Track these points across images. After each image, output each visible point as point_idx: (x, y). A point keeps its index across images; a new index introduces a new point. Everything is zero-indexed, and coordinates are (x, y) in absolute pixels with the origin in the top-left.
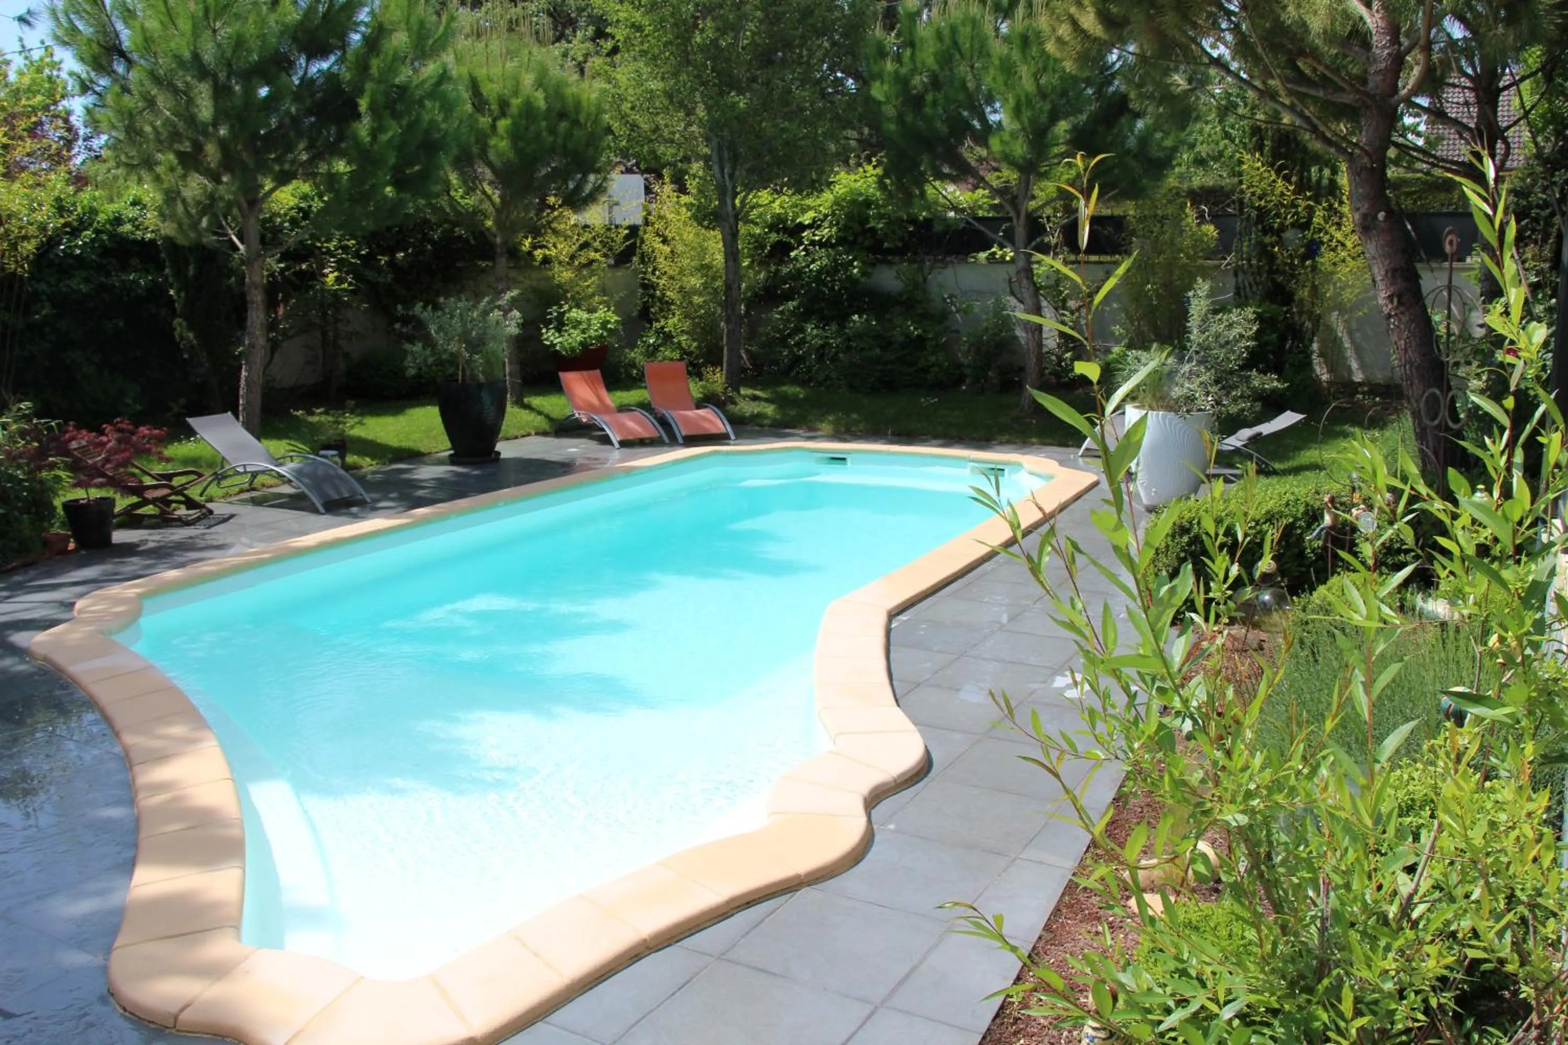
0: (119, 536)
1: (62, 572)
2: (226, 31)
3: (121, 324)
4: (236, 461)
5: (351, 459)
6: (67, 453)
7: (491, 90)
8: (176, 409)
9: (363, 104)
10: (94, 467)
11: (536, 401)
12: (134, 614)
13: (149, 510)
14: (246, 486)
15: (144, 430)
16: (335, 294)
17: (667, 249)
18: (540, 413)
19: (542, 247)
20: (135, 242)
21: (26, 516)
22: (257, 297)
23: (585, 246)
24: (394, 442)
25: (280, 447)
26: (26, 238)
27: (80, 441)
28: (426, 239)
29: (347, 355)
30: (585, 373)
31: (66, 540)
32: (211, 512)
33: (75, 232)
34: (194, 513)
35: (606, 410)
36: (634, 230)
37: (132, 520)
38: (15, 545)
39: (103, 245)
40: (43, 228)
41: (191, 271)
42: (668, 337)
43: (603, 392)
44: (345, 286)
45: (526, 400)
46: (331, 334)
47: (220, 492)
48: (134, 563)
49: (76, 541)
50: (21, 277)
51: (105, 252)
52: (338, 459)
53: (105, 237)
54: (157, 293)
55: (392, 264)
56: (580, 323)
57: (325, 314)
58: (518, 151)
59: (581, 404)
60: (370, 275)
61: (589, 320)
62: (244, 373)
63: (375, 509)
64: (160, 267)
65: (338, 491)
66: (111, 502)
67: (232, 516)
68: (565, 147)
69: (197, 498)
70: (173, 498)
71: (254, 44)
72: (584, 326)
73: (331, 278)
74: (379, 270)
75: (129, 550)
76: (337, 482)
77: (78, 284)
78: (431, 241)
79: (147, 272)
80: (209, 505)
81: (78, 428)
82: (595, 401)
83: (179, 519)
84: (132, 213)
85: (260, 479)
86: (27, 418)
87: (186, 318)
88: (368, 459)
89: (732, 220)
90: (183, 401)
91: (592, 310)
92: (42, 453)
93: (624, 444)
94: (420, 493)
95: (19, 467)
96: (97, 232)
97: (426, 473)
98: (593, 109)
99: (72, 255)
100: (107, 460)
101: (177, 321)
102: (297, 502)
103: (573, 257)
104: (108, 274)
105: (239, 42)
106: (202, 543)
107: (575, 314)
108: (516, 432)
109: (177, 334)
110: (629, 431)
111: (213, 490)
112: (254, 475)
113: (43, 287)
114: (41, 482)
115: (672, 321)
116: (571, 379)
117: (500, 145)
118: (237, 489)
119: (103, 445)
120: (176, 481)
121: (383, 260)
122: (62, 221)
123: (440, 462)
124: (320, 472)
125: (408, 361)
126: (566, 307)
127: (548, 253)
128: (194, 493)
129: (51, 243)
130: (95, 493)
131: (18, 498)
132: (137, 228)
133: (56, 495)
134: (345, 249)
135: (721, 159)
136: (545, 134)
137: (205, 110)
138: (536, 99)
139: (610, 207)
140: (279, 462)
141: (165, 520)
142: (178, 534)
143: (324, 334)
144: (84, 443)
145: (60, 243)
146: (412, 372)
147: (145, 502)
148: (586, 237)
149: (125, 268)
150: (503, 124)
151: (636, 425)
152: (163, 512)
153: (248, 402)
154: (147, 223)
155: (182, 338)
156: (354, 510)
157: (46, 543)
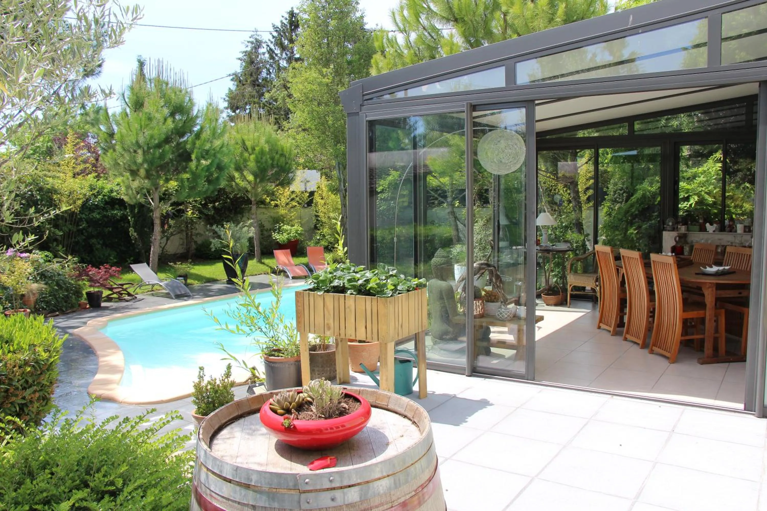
0: (103, 304)
1: (83, 314)
2: (148, 133)
3: (110, 229)
4: (146, 280)
5: (189, 281)
6: (88, 275)
7: (249, 144)
8: (129, 262)
9: (193, 157)
10: (96, 280)
11: (266, 261)
12: (105, 325)
13: (115, 296)
14: (150, 289)
15: (114, 268)
16: (191, 219)
17: (323, 202)
18: (267, 266)
19: (274, 200)
20: (117, 199)
21: (74, 296)
22: (157, 222)
23: (293, 199)
24: (208, 276)
25: (162, 276)
26: (79, 199)
27: (93, 271)
28: (228, 197)
29: (196, 242)
30: (283, 250)
31: (86, 304)
32: (136, 298)
33: (96, 196)
34: (129, 298)
35: (291, 265)
36: (312, 194)
37: (109, 299)
38: (70, 305)
39: (105, 201)
40: (85, 195)
41: (136, 211)
42: (324, 236)
43: (290, 258)
44: (195, 216)
45: (263, 261)
46: (190, 234)
47: (141, 291)
48: (108, 312)
49: (90, 305)
50: (76, 213)
51: (106, 203)
52: (183, 281)
53: (106, 197)
54: (124, 218)
55: (214, 207)
56: (287, 231)
57: (187, 226)
58: (258, 167)
59: (281, 262)
60: (205, 211)
61: (291, 230)
62: (152, 249)
63: (193, 298)
64: (126, 208)
65: (180, 291)
66: (102, 293)
67: (143, 299)
68: (277, 164)
69: (132, 293)
70: (122, 292)
71: (156, 137)
72: (289, 232)
73: (190, 213)
74: (208, 209)
75: (106, 308)
76: (181, 289)
77: (96, 215)
78: (229, 198)
79: (121, 210)
80: (136, 296)
81: (92, 267)
82: (287, 262)
83: (125, 299)
84: (116, 188)
85: (156, 287)
86: (76, 263)
87: (134, 228)
88: (196, 282)
89: (344, 192)
90: (132, 258)
91: (293, 226)
92: (80, 275)
93: (293, 278)
94: (211, 293)
95: (72, 280)
96: (104, 196)
97: (216, 287)
98: (288, 150)
99: (94, 204)
100: (101, 278)
101: (131, 229)
102: (168, 296)
103: (287, 204)
104: (107, 211)
105: (152, 137)
106: (131, 307)
107: (285, 227)
108: (256, 273)
109: (130, 234)
110: (296, 273)
111: (138, 290)
112: (153, 285)
113: (84, 216)
114: (79, 285)
115: (325, 230)
116: (278, 253)
117: (252, 164)
118: (147, 290)
119: (99, 273)
120: (125, 287)
121: (210, 205)
122: (91, 193)
123: (224, 283)
124: (175, 285)
125: (212, 246)
126: (282, 224)
127: (276, 202)
128: (131, 290)
129: (88, 200)
130: (96, 290)
131: (71, 290)
132: (118, 194)
133: (84, 289)
134: (196, 201)
135: (339, 168)
136: (269, 160)
137: (140, 159)
138: (265, 147)
139: (305, 184)
140: (161, 280)
141: (120, 299)
142: (124, 304)
143: (187, 234)
144: (94, 272)
145: (90, 200)
146: (213, 250)
147: (114, 293)
148: (294, 196)
149: (113, 209)
150: (252, 157)
151: (300, 271)
152: (119, 297)
153: (153, 260)
154: (122, 192)
155: (132, 235)
156: (185, 298)
157: (80, 305)
